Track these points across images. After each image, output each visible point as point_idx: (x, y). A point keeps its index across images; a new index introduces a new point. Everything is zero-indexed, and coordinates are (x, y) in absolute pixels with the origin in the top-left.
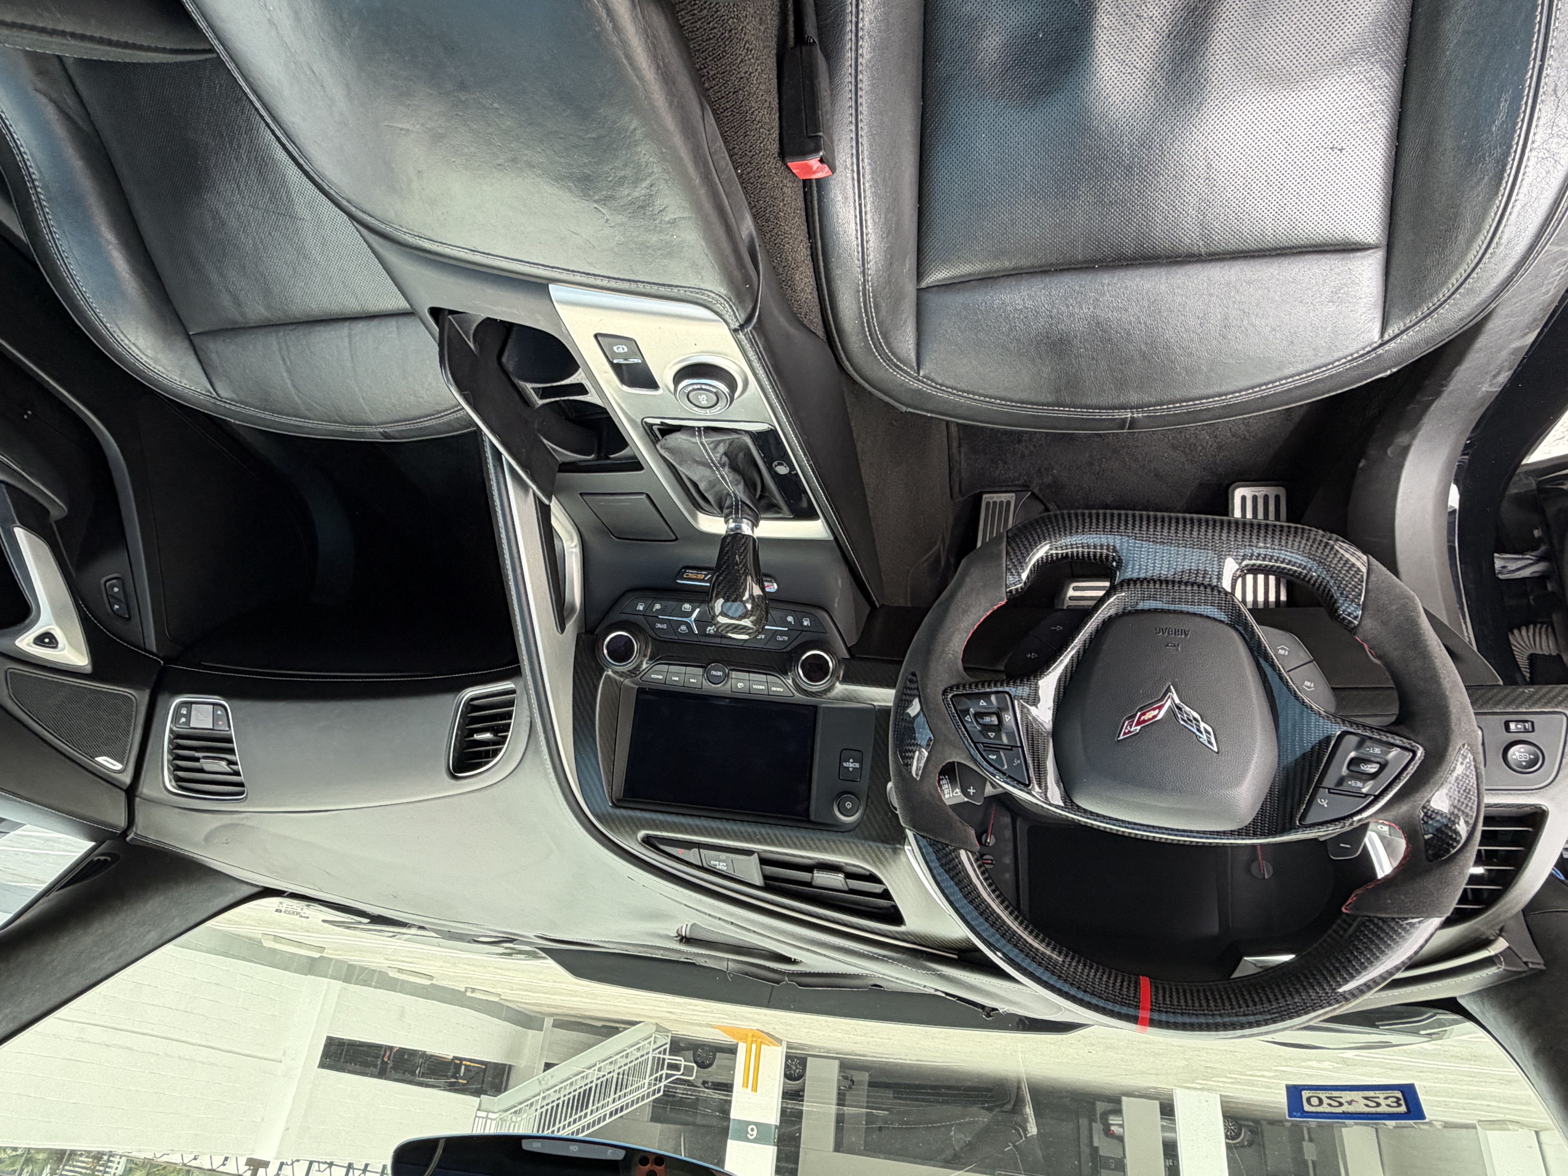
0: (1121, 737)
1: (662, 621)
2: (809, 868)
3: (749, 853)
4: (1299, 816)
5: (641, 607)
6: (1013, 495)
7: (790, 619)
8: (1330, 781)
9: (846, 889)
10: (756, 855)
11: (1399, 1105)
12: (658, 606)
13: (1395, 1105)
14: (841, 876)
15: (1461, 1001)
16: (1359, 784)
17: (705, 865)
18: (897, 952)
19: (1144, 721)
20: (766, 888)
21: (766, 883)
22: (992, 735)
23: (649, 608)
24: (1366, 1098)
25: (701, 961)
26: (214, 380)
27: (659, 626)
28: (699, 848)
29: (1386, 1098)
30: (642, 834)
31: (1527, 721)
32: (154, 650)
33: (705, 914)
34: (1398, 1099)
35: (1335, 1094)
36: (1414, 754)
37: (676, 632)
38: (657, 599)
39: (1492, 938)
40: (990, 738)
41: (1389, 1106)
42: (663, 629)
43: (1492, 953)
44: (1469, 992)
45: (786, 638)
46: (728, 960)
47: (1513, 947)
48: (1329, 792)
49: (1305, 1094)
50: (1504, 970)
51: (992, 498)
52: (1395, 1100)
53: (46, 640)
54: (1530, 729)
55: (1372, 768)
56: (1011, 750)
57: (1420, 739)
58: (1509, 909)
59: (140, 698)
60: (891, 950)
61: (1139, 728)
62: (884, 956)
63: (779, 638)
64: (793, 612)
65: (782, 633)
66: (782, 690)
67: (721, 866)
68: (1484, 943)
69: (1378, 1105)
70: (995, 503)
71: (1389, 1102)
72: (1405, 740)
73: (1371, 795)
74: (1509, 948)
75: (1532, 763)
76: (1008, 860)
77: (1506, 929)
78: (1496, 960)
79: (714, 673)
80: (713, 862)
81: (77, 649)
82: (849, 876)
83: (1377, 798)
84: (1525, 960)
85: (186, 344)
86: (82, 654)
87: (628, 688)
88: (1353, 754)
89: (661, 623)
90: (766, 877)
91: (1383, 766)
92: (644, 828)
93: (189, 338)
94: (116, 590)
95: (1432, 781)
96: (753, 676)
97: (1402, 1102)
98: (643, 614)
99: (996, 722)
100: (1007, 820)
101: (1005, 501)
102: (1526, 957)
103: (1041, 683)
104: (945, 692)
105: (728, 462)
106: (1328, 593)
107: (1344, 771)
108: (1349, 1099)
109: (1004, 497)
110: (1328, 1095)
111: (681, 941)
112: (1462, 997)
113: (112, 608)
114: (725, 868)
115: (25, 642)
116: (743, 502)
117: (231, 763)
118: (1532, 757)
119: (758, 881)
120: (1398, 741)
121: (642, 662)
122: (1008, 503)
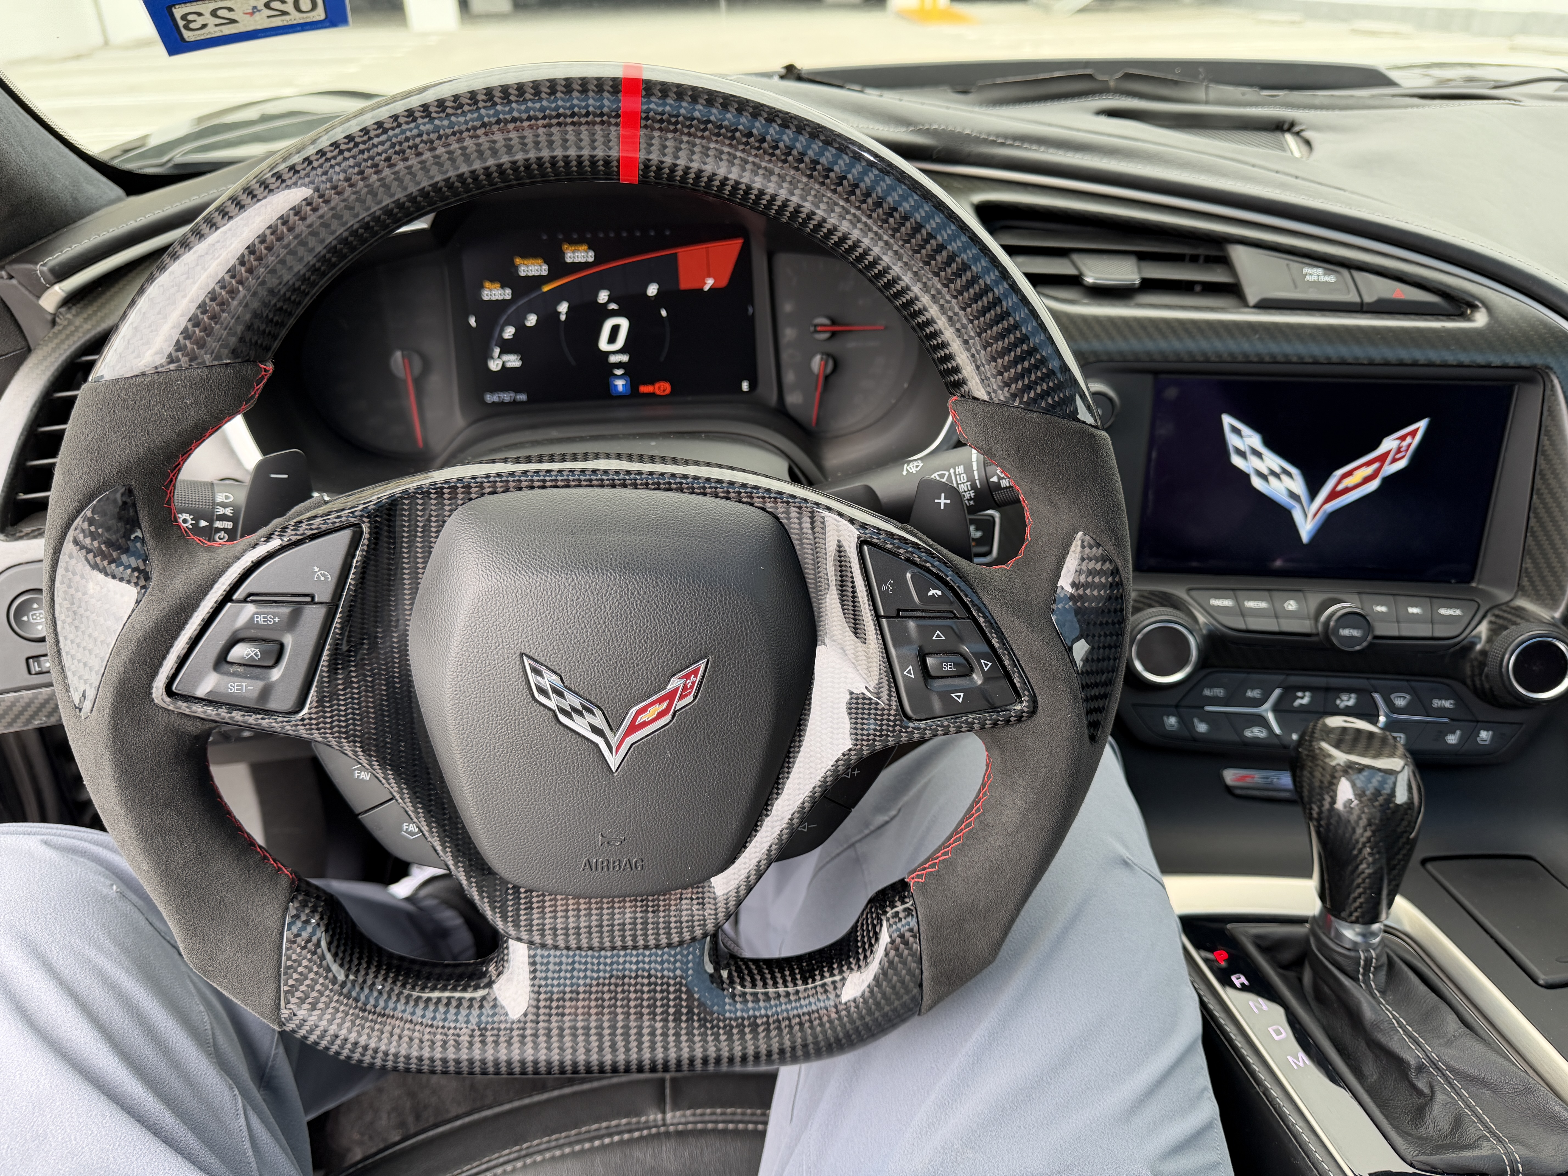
0: (702, 665)
1: (1442, 711)
2: (1149, 286)
3: (1265, 305)
4: (364, 541)
5: (1484, 735)
7: (1202, 728)
8: (314, 617)
9: (1075, 257)
10: (1252, 300)
11: (184, 17)
12: (1452, 739)
13: (190, 18)
14: (1089, 280)
15: (118, 191)
16: (260, 620)
17: (1345, 272)
18: (980, 155)
19: (660, 701)
20: (1221, 241)
21: (1223, 249)
22: (938, 636)
23: (1470, 736)
24: (233, 21)
25: (1250, 93)
27: (1448, 704)
28: (1362, 304)
29: (204, 26)
30: (1480, 320)
31: (38, 673)
33: (1304, 179)
34: (187, 27)
35: (278, 22)
36: (169, 690)
37: (1413, 692)
38: (1453, 751)
39: (63, 310)
40: (942, 629)
41: (200, 14)
42: (1440, 699)
43: (57, 287)
44: (97, 214)
45: (1207, 692)
46: (1207, 103)
47: (33, 299)
48: (313, 597)
49: (319, 14)
50: (37, 264)
52: (192, 26)
54: (31, 661)
55: (240, 652)
56: (899, 610)
57: (162, 719)
58: (45, 358)
60: (993, 157)
61: (670, 687)
62: (1002, 144)
63: (1219, 692)
64: (1196, 738)
65: (1215, 701)
66: (1215, 602)
67: (1315, 274)
68: (73, 299)
69: (214, 13)
71: (200, 21)
72: (187, 711)
73: (239, 601)
74: (39, 297)
75: (22, 610)
76: (789, 334)
77: (49, 326)
78: (50, 277)
79: (1356, 633)
80: (1331, 278)
82: (1074, 281)
83: (228, 597)
84: (14, 281)
88: (276, 674)
90: (1225, 261)
91: (222, 661)
92: (1478, 332)
95: (133, 646)
96: (1270, 625)
97: (181, 23)
98: (1480, 723)
99: (930, 661)
100: (793, 399)
102: (13, 285)
103: (846, 743)
104: (1033, 711)
105: (1413, 1075)
106: (343, 959)
107: (288, 640)
108: (257, 16)
110: (287, 18)
111: (1292, 125)
112: (118, 200)
114: (1306, 270)
116: (1355, 979)
118: (25, 618)
119: (1239, 255)
120: (199, 710)
121: (1489, 640)
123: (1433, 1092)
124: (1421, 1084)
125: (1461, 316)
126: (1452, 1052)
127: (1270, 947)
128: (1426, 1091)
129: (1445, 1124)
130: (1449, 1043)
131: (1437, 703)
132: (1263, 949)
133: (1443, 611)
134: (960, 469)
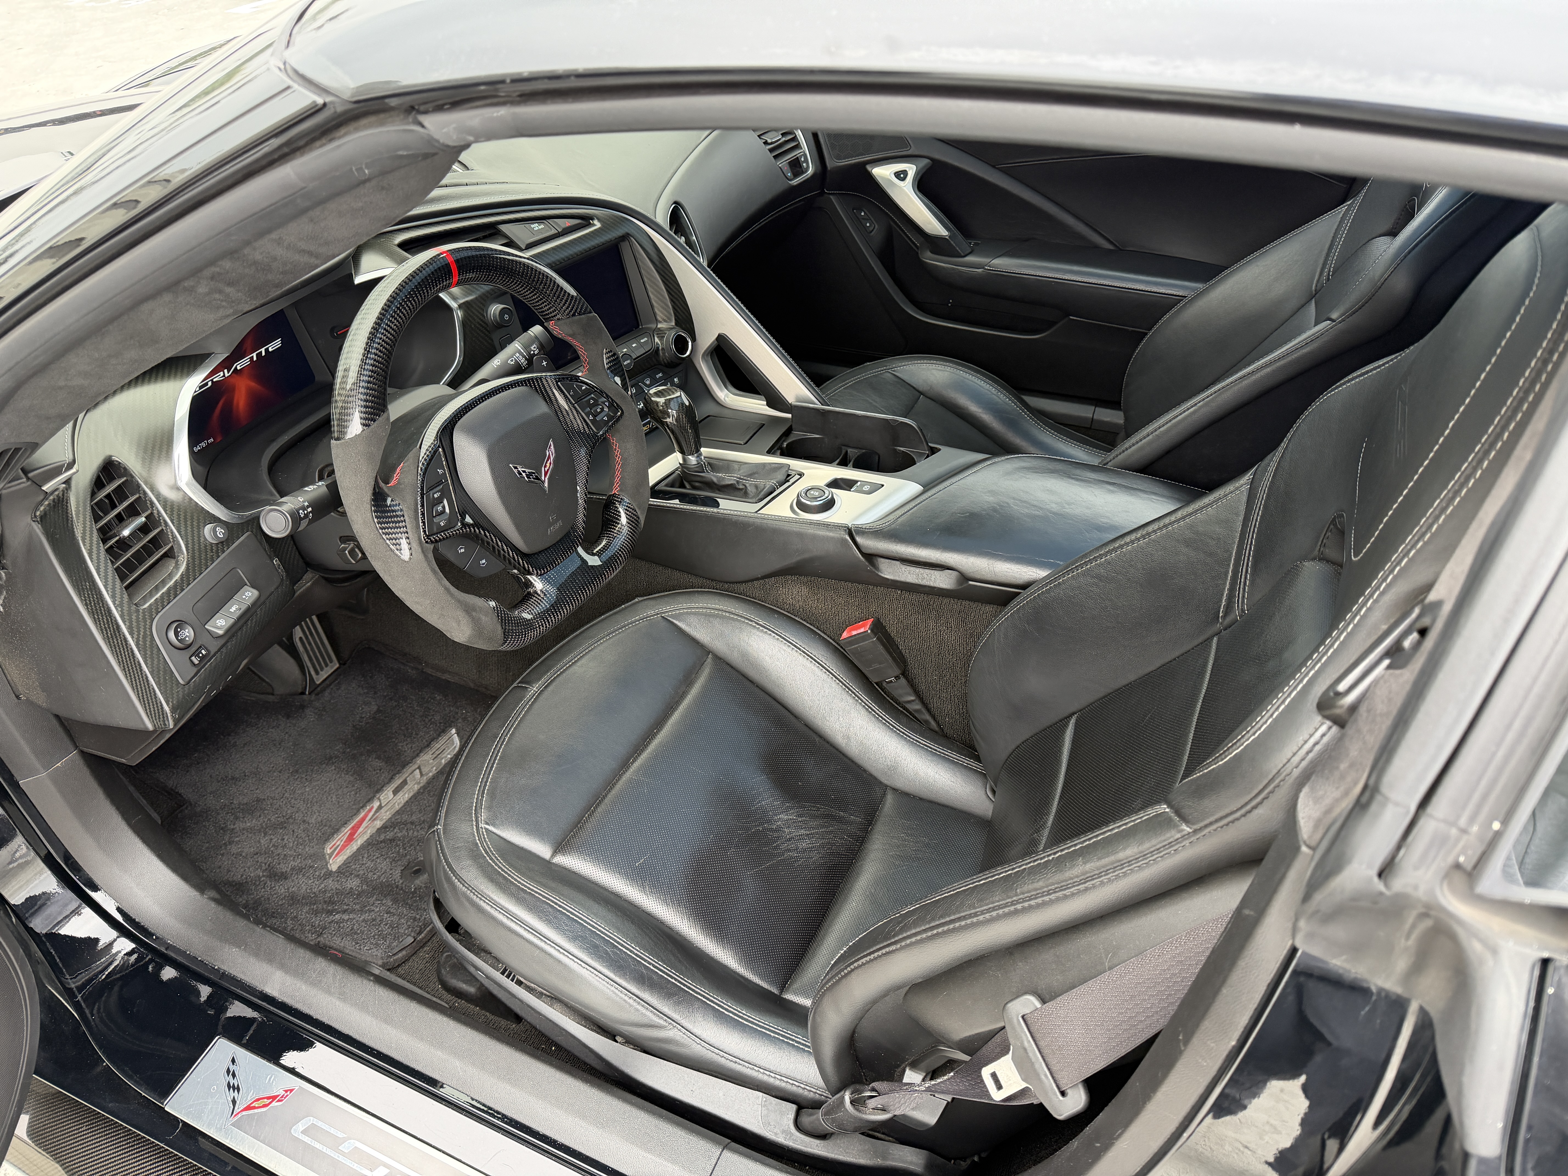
0: (551, 442)
5: (677, 379)
6: (318, 683)
16: (435, 496)
21: (496, 229)
26: (896, 380)
27: (660, 375)
28: (559, 233)
30: (597, 225)
32: (831, 197)
37: (649, 376)
48: (442, 480)
51: (332, 667)
53: (901, 175)
59: (832, 163)
61: (547, 454)
67: (536, 226)
70: (327, 665)
73: (427, 493)
80: (542, 226)
81: (882, 178)
83: (423, 494)
85: (921, 389)
86: (879, 176)
87: (650, 322)
89: (660, 377)
91: (433, 516)
92: (600, 229)
93: (921, 393)
94: (868, 225)
98: (673, 376)
101: (321, 673)
104: (623, 413)
105: (737, 486)
109: (324, 675)
113: (865, 213)
114: (533, 226)
115: (911, 169)
116: (704, 472)
117: (766, 143)
121: (662, 343)
122: (317, 673)
123: (745, 486)
124: (741, 487)
125: (589, 225)
126: (741, 471)
127: (672, 485)
128: (743, 487)
129: (754, 490)
130: (739, 470)
131: (658, 376)
132: (672, 486)
133: (642, 341)
134: (518, 355)
